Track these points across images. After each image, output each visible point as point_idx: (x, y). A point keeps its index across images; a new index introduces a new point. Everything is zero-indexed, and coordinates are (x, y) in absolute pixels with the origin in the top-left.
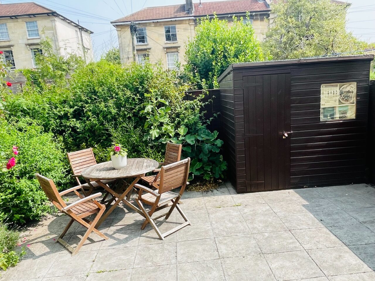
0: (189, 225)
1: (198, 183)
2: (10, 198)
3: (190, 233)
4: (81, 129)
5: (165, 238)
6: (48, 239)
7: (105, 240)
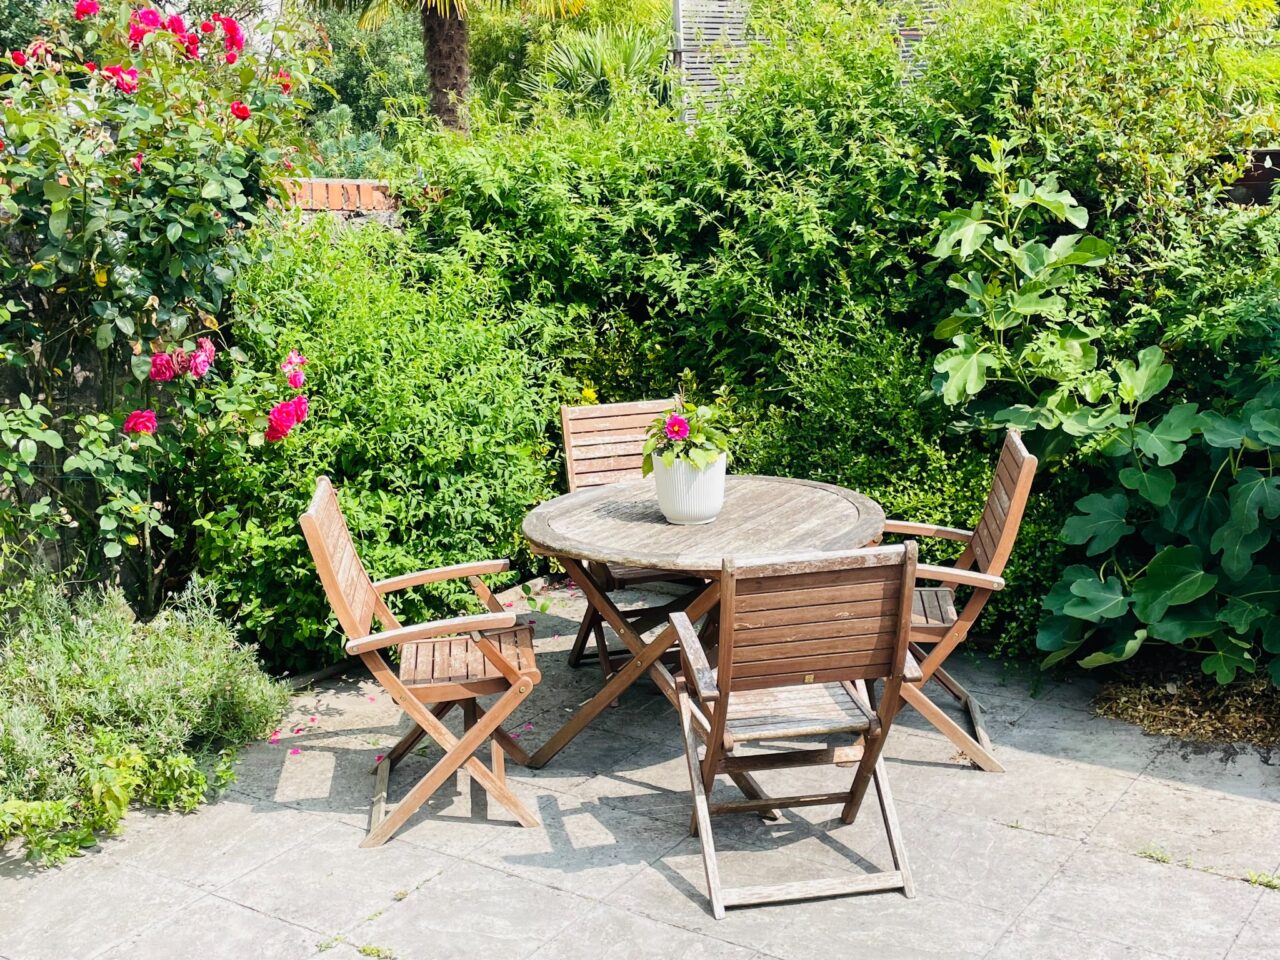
0: (900, 890)
1: (1171, 689)
2: (283, 550)
3: (862, 935)
4: (693, 304)
5: (732, 913)
6: (371, 747)
7: (518, 825)
